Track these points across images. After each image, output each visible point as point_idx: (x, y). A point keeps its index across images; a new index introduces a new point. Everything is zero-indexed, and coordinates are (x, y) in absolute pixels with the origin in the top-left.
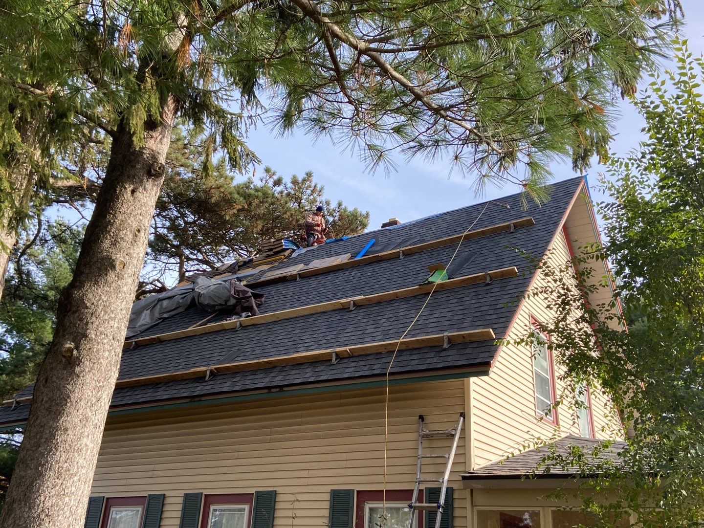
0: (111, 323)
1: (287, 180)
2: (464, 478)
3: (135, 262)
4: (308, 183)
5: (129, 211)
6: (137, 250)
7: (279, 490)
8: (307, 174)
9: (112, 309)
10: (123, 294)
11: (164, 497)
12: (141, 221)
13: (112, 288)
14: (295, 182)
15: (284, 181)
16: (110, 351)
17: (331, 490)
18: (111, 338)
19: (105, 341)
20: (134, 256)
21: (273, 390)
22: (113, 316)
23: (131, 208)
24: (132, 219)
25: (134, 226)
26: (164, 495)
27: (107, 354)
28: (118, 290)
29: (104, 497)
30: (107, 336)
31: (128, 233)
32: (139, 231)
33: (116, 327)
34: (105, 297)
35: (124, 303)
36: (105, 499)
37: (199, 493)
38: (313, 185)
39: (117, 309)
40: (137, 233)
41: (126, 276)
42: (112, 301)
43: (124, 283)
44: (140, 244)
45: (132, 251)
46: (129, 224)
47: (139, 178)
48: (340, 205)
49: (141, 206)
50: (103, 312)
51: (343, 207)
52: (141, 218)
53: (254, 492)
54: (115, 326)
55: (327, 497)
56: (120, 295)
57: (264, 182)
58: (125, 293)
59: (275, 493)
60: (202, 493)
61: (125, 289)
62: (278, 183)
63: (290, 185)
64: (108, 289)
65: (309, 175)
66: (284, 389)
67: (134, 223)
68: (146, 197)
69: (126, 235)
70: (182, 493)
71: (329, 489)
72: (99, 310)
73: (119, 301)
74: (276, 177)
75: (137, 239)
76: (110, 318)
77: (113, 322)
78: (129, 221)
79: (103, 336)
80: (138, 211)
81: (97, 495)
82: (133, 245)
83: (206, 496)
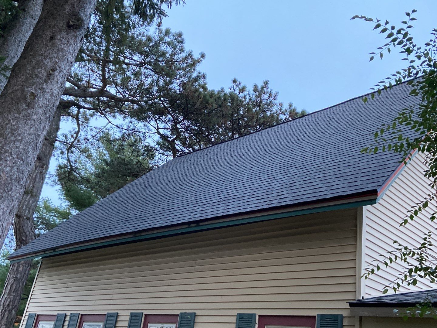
0: (17, 144)
1: (250, 88)
2: (352, 305)
3: (48, 96)
4: (265, 89)
5: (46, 54)
6: (50, 87)
7: (198, 312)
8: (264, 83)
9: (20, 132)
10: (32, 121)
11: (117, 315)
12: (57, 63)
13: (21, 115)
14: (256, 90)
15: (247, 89)
16: (12, 167)
17: (238, 314)
18: (15, 156)
19: (9, 159)
20: (47, 91)
21: (192, 225)
22: (20, 138)
23: (49, 51)
24: (48, 60)
25: (49, 66)
26: (118, 313)
27: (8, 169)
28: (28, 117)
29: (79, 314)
30: (11, 154)
31: (43, 71)
32: (53, 70)
33: (22, 149)
34: (14, 122)
35: (32, 129)
36: (80, 316)
37: (140, 313)
38: (269, 90)
39: (24, 133)
40: (51, 72)
41: (36, 106)
42: (20, 126)
43: (34, 112)
44: (54, 82)
45: (45, 86)
46: (44, 63)
47: (58, 28)
48: (290, 106)
49: (58, 50)
50: (10, 135)
51: (293, 107)
52: (57, 61)
53: (179, 314)
54: (21, 147)
55: (234, 320)
56: (29, 122)
57: (232, 90)
58: (34, 120)
59: (194, 315)
60: (142, 313)
61: (35, 117)
62: (242, 90)
63: (252, 92)
64: (18, 115)
65: (266, 83)
66: (201, 224)
67: (50, 64)
68: (64, 44)
69: (40, 72)
70: (129, 313)
71: (235, 313)
72: (7, 133)
73: (27, 127)
74: (240, 87)
75: (51, 77)
76: (16, 140)
77: (19, 143)
78: (45, 62)
79: (7, 154)
80: (55, 55)
81: (75, 312)
82: (46, 82)
83: (146, 315)
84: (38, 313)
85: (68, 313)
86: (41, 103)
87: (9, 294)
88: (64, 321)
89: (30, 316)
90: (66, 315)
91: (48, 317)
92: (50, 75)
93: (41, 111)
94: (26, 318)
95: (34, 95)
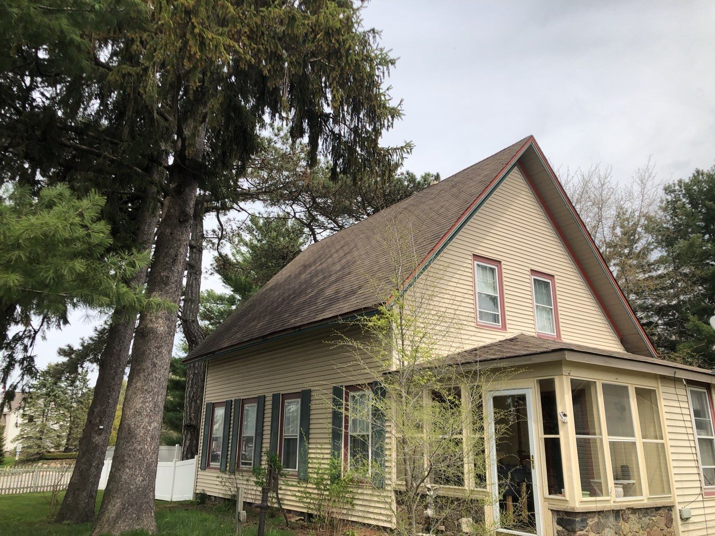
3: (176, 274)
5: (170, 246)
6: (176, 268)
7: (312, 388)
12: (177, 250)
17: (333, 387)
23: (171, 244)
24: (172, 250)
25: (173, 254)
26: (264, 396)
29: (240, 399)
31: (170, 259)
32: (176, 256)
37: (278, 394)
44: (178, 264)
46: (170, 253)
47: (174, 225)
49: (177, 240)
53: (301, 391)
59: (310, 391)
60: (280, 394)
67: (173, 252)
69: (168, 260)
70: (271, 394)
75: (176, 261)
80: (176, 245)
81: (237, 398)
82: (173, 265)
83: (282, 395)
84: (213, 402)
85: (233, 399)
86: (173, 281)
87: (192, 387)
88: (231, 405)
89: (207, 404)
90: (232, 401)
91: (220, 404)
92: (174, 261)
93: (174, 286)
94: (205, 406)
95: (167, 277)
